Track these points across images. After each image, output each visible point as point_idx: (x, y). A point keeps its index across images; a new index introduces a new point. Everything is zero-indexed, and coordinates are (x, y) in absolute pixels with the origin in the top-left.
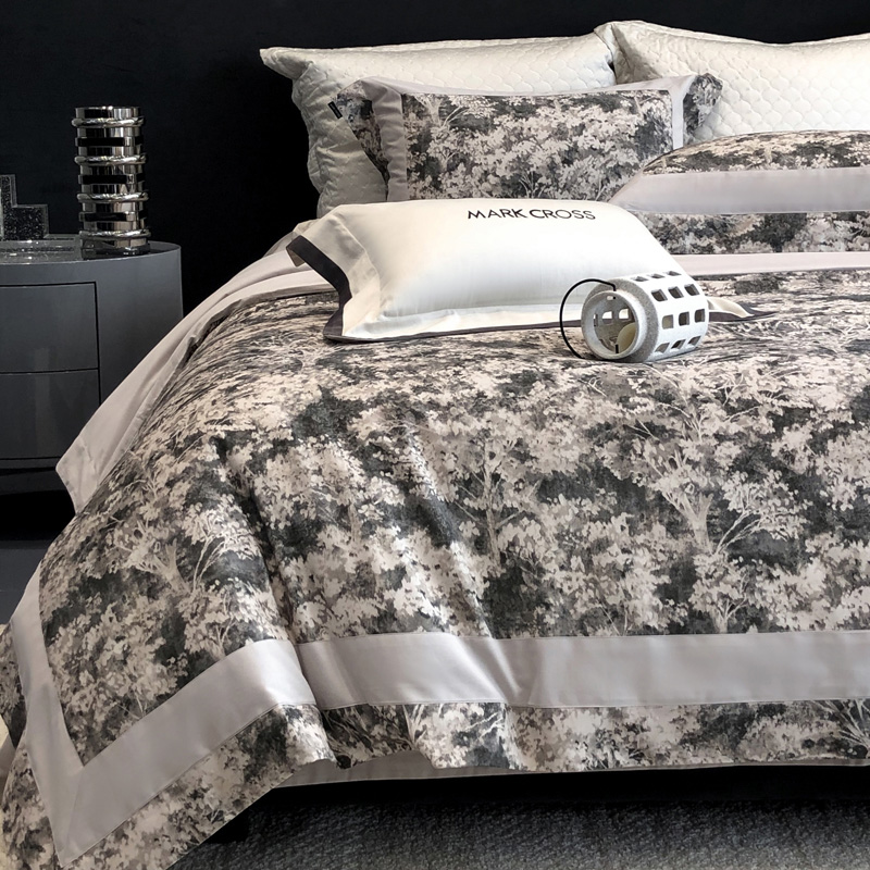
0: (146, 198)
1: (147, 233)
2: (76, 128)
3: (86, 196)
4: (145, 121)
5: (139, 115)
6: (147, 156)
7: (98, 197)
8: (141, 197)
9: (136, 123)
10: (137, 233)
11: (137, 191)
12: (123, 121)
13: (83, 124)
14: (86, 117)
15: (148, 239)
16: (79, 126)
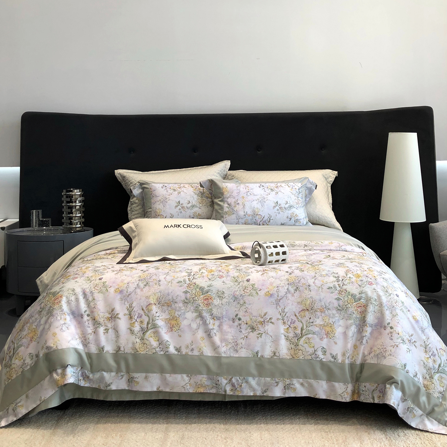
0: (83, 215)
1: (83, 225)
2: (63, 195)
3: (65, 215)
4: (84, 193)
5: (82, 191)
6: (84, 203)
7: (69, 215)
8: (81, 215)
9: (81, 194)
10: (80, 226)
11: (80, 213)
12: (77, 192)
13: (65, 194)
14: (66, 192)
15: (83, 227)
16: (64, 195)
